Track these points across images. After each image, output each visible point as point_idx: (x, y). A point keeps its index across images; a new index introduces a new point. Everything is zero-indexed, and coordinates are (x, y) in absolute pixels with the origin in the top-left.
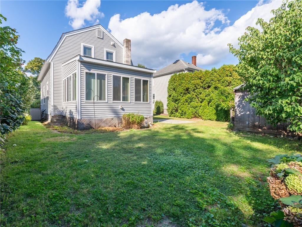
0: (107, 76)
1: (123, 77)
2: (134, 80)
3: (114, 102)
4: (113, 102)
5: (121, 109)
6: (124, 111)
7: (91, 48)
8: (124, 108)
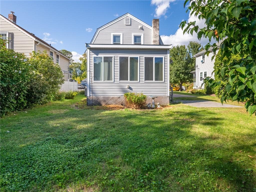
0: (113, 58)
1: (130, 57)
2: (144, 59)
3: (121, 81)
4: (119, 82)
5: (128, 88)
6: (132, 90)
7: (120, 36)
8: (132, 88)
